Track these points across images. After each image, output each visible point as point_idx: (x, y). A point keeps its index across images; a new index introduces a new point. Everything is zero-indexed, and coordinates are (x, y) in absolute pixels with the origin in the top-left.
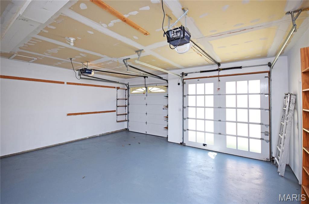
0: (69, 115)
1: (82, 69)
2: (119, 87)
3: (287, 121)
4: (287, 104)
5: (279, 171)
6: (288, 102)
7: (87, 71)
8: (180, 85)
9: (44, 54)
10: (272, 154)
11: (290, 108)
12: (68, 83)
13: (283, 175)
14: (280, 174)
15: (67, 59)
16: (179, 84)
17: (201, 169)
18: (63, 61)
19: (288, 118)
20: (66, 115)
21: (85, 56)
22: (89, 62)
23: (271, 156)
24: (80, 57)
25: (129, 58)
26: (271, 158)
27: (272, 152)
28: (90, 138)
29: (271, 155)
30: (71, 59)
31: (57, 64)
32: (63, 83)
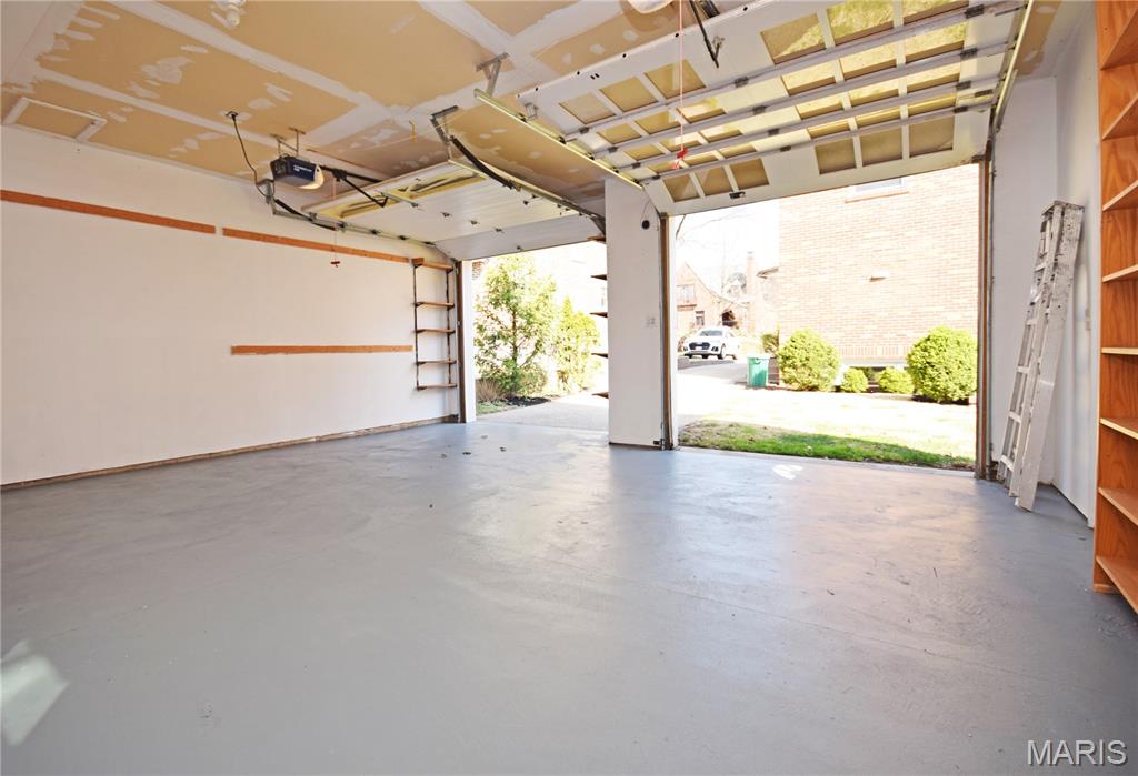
0: (237, 350)
1: (279, 160)
2: (422, 259)
3: (1048, 311)
4: (1050, 247)
5: (1016, 493)
6: (1055, 238)
7: (297, 169)
8: (648, 230)
9: (132, 94)
10: (991, 449)
11: (1061, 260)
12: (228, 232)
13: (1029, 505)
14: (1016, 503)
15: (220, 120)
16: (646, 225)
17: (730, 502)
18: (204, 130)
19: (1054, 297)
20: (229, 350)
21: (286, 99)
22: (303, 133)
23: (987, 458)
24: (267, 103)
25: (455, 107)
26: (988, 463)
27: (991, 444)
28: (320, 441)
29: (988, 453)
30: (234, 117)
31: (182, 149)
32: (210, 230)
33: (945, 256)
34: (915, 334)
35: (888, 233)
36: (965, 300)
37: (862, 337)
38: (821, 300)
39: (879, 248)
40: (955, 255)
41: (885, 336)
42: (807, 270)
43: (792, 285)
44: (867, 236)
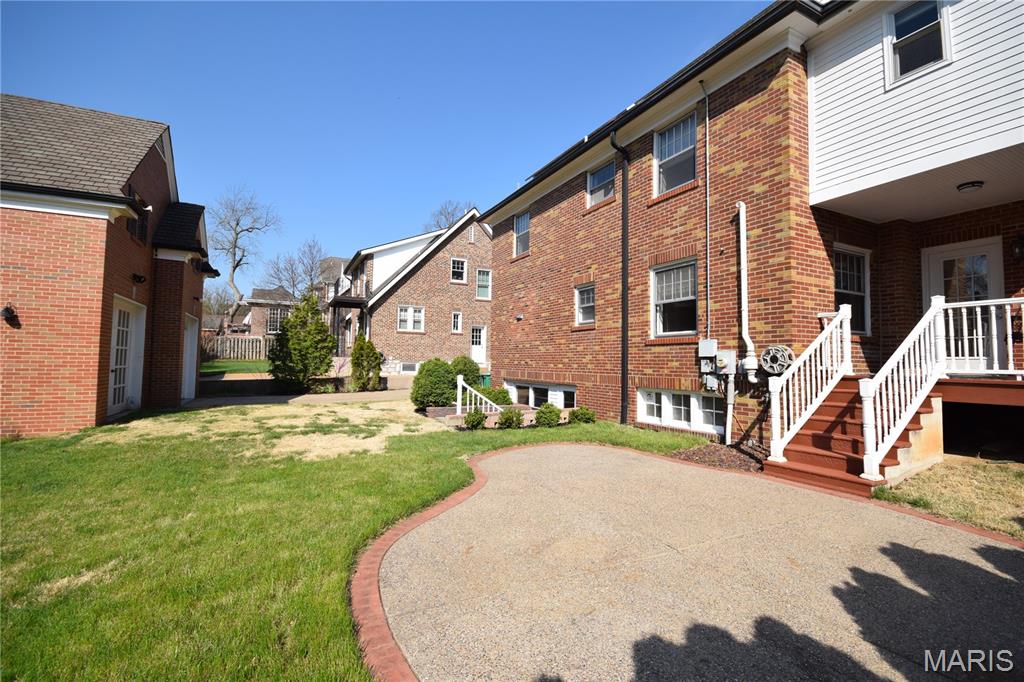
35: (523, 285)
39: (520, 296)
44: (517, 287)
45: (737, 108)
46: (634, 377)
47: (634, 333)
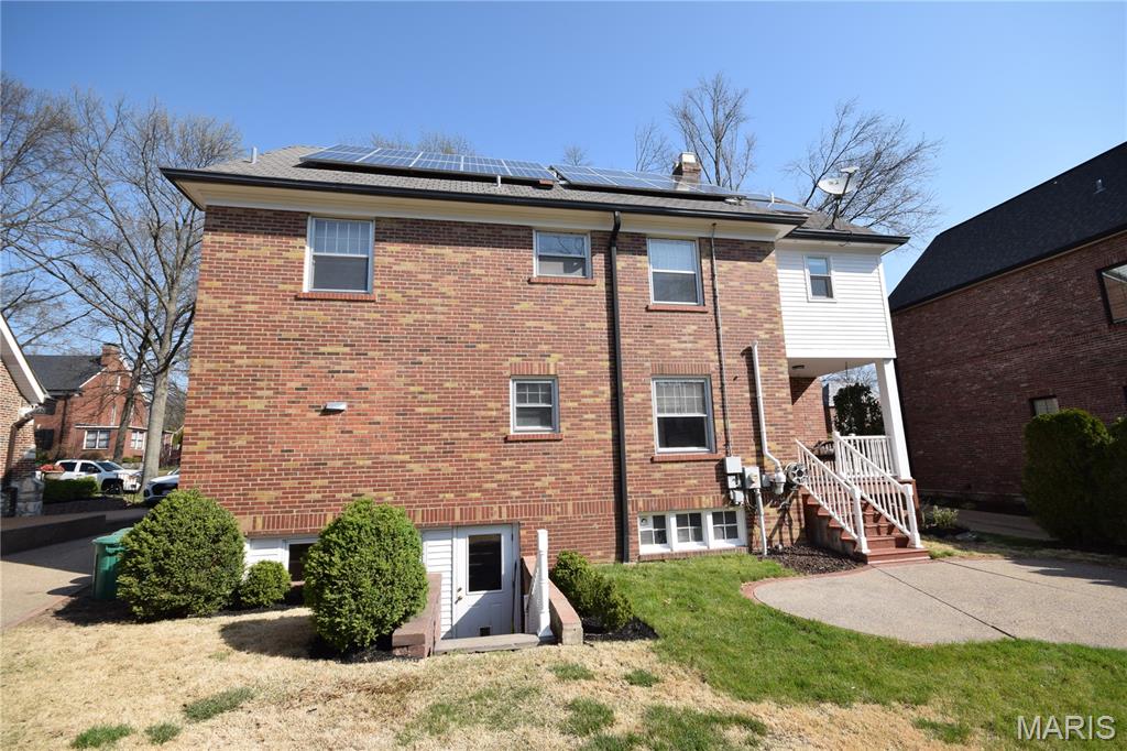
33: (412, 389)
34: (375, 494)
35: (347, 349)
36: (432, 448)
37: (308, 497)
38: (252, 438)
39: (337, 368)
40: (421, 389)
41: (338, 496)
42: (233, 389)
43: (207, 411)
44: (322, 349)
45: (740, 263)
46: (636, 499)
47: (634, 447)
